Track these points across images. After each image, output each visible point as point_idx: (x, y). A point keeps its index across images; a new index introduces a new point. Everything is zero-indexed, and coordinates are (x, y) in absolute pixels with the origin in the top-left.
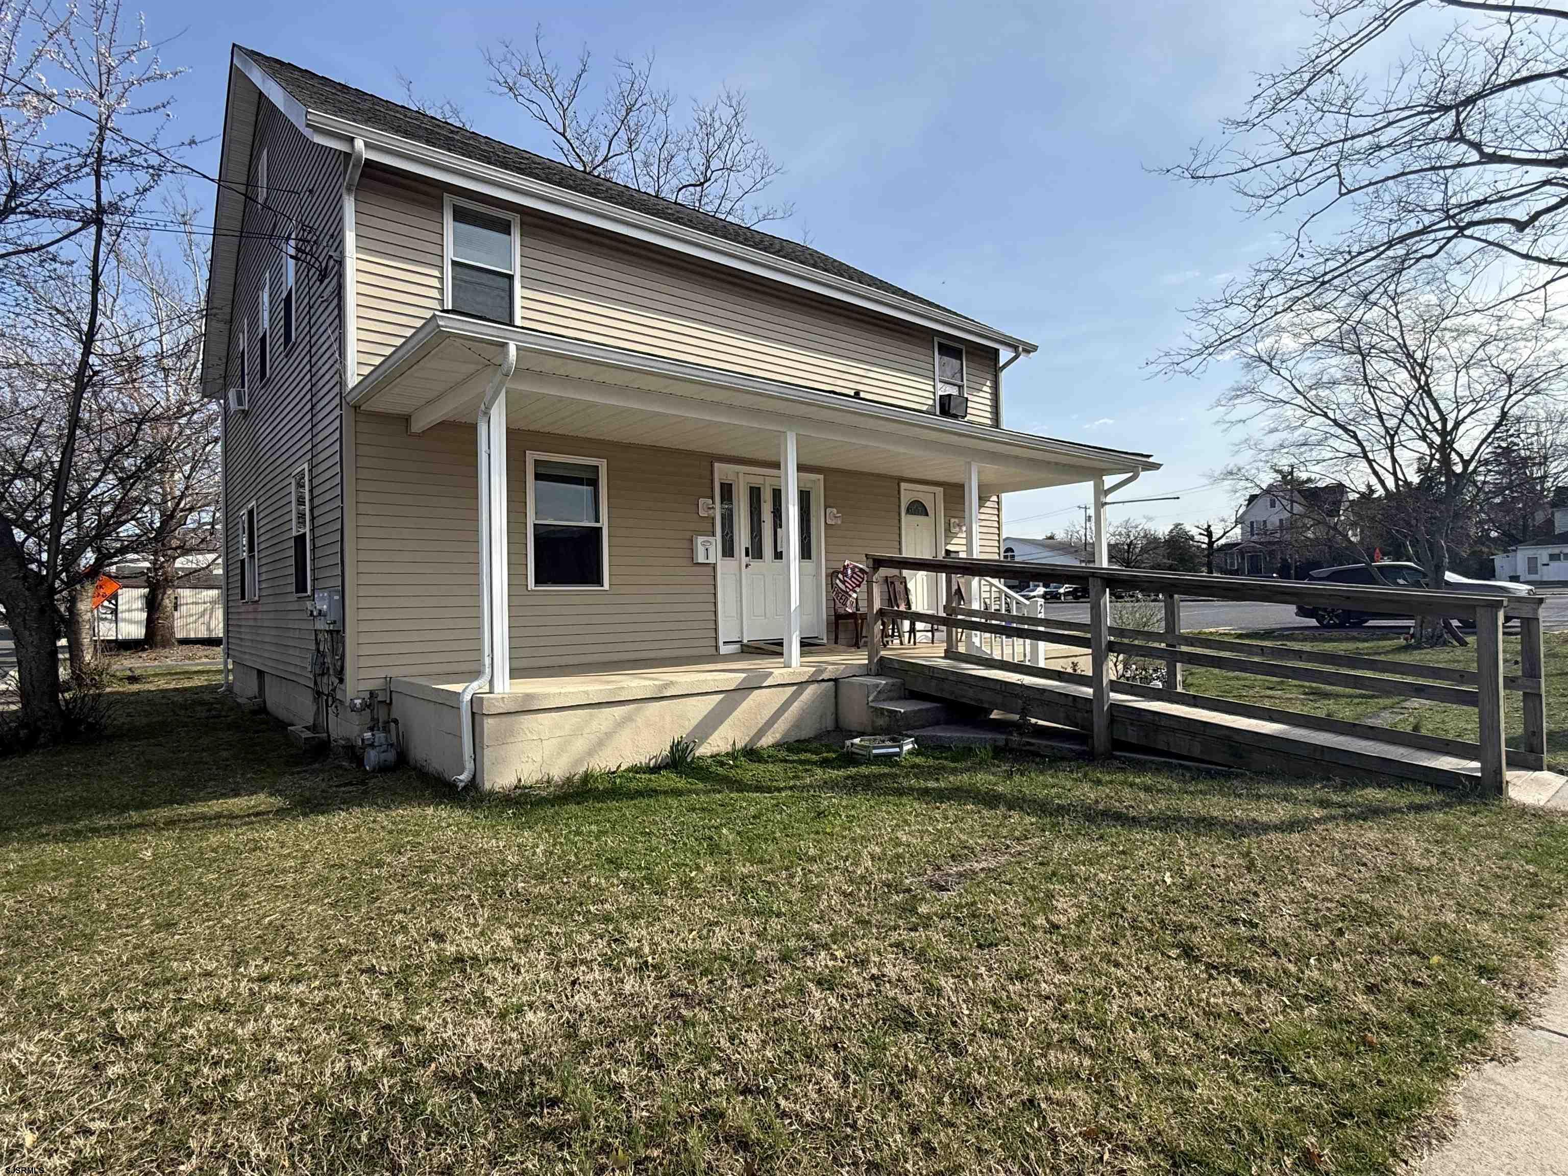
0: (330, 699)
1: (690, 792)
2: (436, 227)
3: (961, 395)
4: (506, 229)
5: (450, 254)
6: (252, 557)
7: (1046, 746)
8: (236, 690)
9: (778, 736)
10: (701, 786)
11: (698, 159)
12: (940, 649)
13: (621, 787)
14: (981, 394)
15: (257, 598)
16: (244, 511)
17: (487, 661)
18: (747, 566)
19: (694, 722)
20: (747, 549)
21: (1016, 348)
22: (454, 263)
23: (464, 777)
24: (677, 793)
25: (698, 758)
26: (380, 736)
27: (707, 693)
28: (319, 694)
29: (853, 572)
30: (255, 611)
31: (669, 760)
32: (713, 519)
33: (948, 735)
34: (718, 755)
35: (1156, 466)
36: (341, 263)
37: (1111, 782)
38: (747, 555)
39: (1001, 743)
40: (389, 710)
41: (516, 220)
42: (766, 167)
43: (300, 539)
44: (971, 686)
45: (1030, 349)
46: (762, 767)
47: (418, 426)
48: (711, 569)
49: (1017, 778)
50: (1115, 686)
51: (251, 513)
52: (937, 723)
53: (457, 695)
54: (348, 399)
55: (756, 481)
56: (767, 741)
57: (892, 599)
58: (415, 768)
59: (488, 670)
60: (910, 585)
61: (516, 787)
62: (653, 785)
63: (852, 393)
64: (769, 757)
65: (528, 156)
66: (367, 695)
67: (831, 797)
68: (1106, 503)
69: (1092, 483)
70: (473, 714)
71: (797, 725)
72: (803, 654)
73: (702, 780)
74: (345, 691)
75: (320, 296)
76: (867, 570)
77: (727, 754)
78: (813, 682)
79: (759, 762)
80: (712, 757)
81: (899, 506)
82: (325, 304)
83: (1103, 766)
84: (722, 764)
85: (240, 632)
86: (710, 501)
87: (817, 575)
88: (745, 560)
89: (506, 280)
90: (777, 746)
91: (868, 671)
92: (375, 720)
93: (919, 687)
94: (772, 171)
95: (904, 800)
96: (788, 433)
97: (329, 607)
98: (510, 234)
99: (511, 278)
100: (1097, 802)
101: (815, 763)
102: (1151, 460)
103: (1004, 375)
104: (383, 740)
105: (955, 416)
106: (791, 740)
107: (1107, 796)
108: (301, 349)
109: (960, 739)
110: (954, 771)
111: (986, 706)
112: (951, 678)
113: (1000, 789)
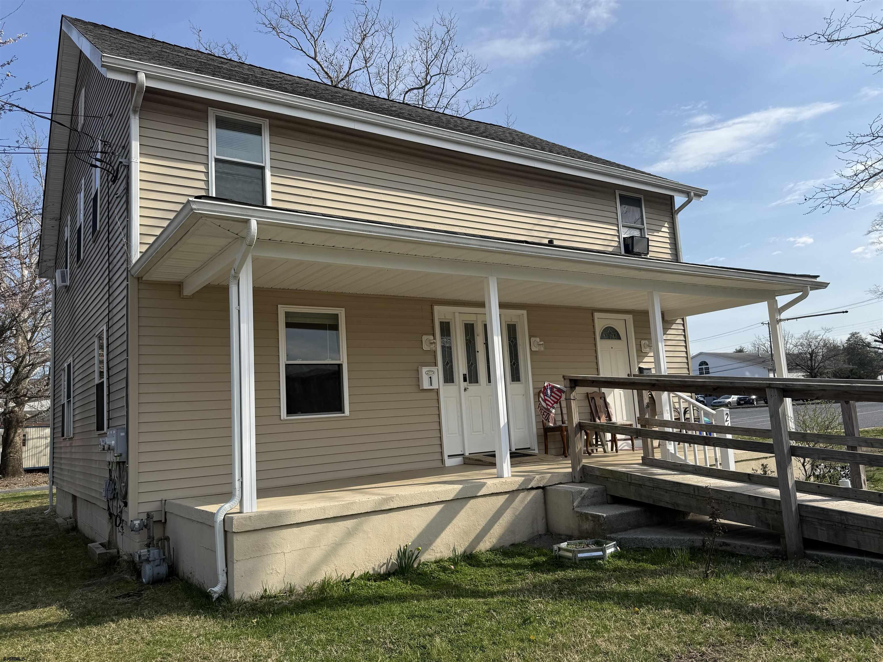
0: (118, 519)
1: (413, 597)
2: (202, 134)
3: (642, 237)
4: (257, 130)
5: (213, 153)
6: (69, 402)
7: (741, 546)
8: (58, 511)
9: (494, 540)
10: (423, 591)
11: (420, 69)
12: (638, 457)
13: (353, 595)
14: (660, 234)
15: (72, 436)
16: (66, 365)
17: (237, 484)
18: (465, 390)
19: (419, 531)
20: (465, 376)
21: (688, 194)
22: (217, 160)
23: (217, 589)
24: (401, 598)
25: (424, 564)
26: (154, 553)
27: (429, 504)
28: (111, 515)
29: (552, 392)
30: (71, 446)
31: (397, 567)
32: (435, 352)
33: (649, 537)
34: (441, 560)
35: (824, 285)
36: (128, 167)
37: (804, 583)
38: (465, 380)
39: (698, 544)
40: (164, 528)
41: (265, 124)
42: (474, 69)
43: (100, 386)
44: (667, 491)
45: (701, 193)
46: (480, 571)
47: (188, 291)
48: (435, 394)
49: (711, 580)
50: (802, 487)
51: (69, 366)
52: (637, 526)
53: (212, 515)
54: (133, 272)
55: (470, 319)
56: (485, 545)
57: (594, 414)
58: (182, 580)
59: (238, 493)
60: (608, 400)
61: (262, 597)
62: (381, 591)
63: (546, 241)
64: (487, 561)
65: (282, 75)
66: (144, 517)
67: (538, 602)
68: (781, 320)
69: (766, 303)
70: (225, 532)
71: (511, 529)
72: (513, 465)
73: (424, 585)
74: (127, 513)
75: (116, 194)
76: (565, 389)
77: (450, 559)
78: (523, 490)
79: (478, 566)
80: (436, 562)
81: (594, 333)
82: (119, 199)
83: (796, 566)
84: (444, 569)
85: (61, 464)
86: (431, 337)
87: (526, 394)
88: (463, 385)
89: (260, 171)
90: (492, 550)
91: (572, 479)
92: (151, 538)
93: (621, 493)
94: (478, 72)
95: (605, 605)
96: (490, 278)
97: (117, 443)
98: (260, 135)
99: (262, 168)
100: (790, 604)
101: (525, 567)
102: (818, 280)
103: (680, 218)
104: (157, 556)
105: (638, 254)
106: (507, 544)
107: (801, 598)
108: (103, 236)
109: (660, 541)
110: (653, 574)
111: (681, 509)
112: (648, 484)
113: (696, 592)
